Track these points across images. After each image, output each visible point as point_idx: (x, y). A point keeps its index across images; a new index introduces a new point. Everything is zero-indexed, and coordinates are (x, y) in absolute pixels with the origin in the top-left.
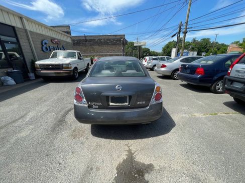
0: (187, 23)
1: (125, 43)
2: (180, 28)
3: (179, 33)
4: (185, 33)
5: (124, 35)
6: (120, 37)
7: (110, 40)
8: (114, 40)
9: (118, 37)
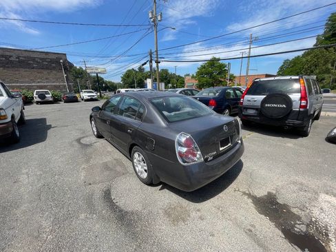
0: (157, 51)
1: (68, 67)
2: (151, 57)
3: (151, 62)
4: (158, 62)
5: (65, 54)
6: (56, 56)
7: (33, 59)
8: (43, 60)
9: (54, 57)
